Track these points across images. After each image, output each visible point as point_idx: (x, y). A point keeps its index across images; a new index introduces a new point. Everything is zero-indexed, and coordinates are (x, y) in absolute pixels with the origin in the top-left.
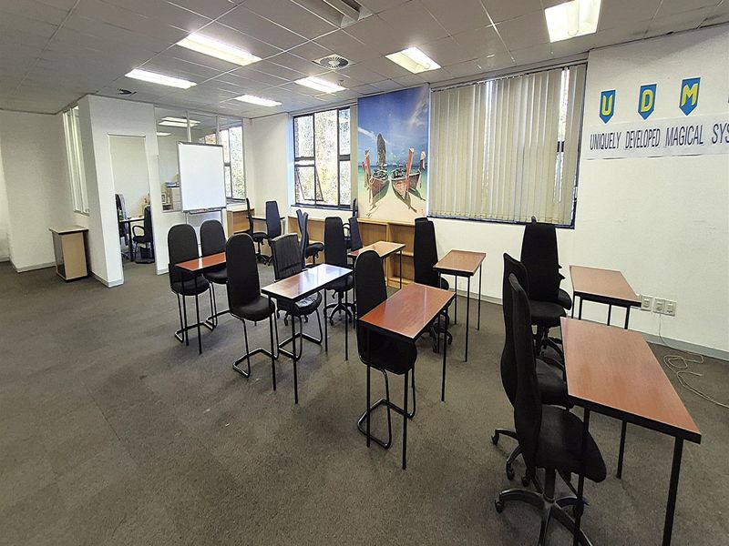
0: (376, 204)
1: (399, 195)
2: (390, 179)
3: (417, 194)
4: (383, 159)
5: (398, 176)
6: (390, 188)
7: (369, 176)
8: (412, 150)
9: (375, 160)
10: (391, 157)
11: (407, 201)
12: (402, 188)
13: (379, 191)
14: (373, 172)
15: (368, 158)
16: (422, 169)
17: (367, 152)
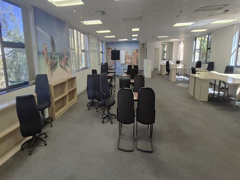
0: (53, 74)
1: (62, 67)
2: (58, 60)
3: (68, 65)
4: (54, 50)
5: (61, 59)
6: (58, 65)
7: (47, 59)
8: (65, 47)
9: (50, 50)
10: (57, 49)
11: (65, 69)
12: (63, 64)
13: (53, 67)
14: (49, 57)
15: (46, 48)
16: (69, 55)
17: (45, 44)
